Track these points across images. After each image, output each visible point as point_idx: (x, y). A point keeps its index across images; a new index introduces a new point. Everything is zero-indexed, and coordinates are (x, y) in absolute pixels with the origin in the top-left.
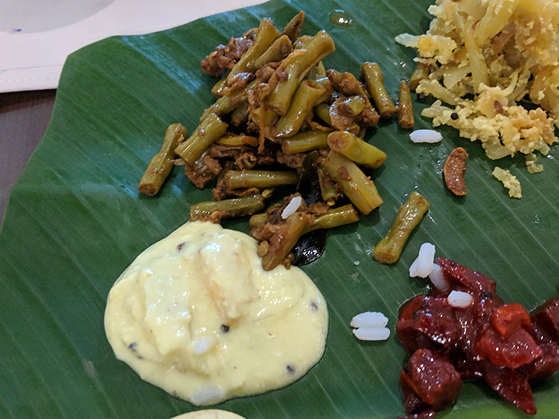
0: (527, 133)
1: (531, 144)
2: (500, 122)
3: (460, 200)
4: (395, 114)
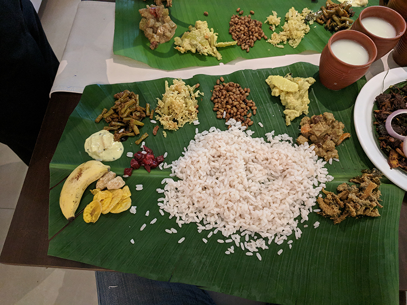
2: (166, 123)
3: (155, 136)
4: (149, 116)
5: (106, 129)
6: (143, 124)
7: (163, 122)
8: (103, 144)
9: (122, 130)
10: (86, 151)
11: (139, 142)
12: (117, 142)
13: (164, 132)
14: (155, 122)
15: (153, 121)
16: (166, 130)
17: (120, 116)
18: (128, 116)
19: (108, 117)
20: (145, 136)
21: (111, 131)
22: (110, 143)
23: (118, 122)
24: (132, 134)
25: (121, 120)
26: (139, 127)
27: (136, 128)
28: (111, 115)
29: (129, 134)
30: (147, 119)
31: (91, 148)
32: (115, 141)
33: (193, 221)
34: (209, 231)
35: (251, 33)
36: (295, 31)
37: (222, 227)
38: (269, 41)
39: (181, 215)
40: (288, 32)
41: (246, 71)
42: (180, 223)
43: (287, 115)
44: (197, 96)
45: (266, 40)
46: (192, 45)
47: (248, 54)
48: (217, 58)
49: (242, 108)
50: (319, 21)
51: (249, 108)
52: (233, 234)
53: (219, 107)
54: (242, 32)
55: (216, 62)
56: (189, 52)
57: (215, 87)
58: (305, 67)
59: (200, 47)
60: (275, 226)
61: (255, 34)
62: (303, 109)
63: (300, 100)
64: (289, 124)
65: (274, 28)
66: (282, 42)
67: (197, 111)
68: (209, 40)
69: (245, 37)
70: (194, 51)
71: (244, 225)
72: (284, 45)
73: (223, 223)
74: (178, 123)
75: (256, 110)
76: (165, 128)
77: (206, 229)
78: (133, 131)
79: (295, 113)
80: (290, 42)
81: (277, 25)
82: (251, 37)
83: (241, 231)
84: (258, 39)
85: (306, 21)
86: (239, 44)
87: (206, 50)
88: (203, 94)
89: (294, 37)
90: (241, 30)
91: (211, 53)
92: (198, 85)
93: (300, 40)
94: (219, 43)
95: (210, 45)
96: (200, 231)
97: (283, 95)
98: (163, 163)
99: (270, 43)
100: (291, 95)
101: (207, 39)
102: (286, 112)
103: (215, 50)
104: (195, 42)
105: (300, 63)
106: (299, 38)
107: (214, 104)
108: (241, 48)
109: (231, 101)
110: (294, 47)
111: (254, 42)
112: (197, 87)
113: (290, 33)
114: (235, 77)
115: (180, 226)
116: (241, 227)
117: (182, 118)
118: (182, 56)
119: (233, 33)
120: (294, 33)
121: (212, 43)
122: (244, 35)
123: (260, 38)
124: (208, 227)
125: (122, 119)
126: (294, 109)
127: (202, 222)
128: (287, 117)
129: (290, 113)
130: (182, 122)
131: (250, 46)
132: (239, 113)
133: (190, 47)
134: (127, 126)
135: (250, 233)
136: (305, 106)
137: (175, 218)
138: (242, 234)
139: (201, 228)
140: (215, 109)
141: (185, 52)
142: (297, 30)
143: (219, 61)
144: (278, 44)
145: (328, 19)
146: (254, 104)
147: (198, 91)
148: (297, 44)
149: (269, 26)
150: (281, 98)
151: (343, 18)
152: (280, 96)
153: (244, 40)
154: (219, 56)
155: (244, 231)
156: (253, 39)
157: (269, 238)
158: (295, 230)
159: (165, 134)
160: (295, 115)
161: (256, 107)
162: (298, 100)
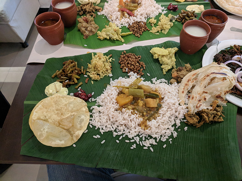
0: (95, 77)
1: (95, 79)
2: (93, 76)
3: (87, 83)
4: (83, 73)
5: (58, 81)
6: (80, 77)
7: (91, 76)
8: (56, 89)
9: (67, 81)
10: (46, 94)
11: (77, 87)
12: (64, 88)
13: (92, 81)
14: (86, 76)
15: (85, 76)
16: (93, 80)
17: (66, 73)
18: (70, 73)
19: (59, 74)
20: (81, 84)
21: (60, 82)
22: (60, 88)
23: (65, 77)
24: (73, 83)
25: (66, 76)
26: (77, 79)
27: (75, 80)
28: (61, 73)
29: (71, 83)
30: (82, 75)
31: (49, 91)
32: (63, 87)
33: (110, 130)
34: (120, 136)
35: (140, 28)
36: (165, 25)
37: (127, 133)
38: (151, 31)
39: (102, 127)
40: (161, 26)
41: (138, 47)
42: (102, 131)
43: (163, 68)
44: (111, 61)
45: (149, 31)
46: (107, 35)
47: (139, 38)
48: (121, 41)
49: (137, 66)
50: (178, 20)
51: (141, 66)
52: (135, 136)
53: (124, 66)
54: (135, 27)
55: (121, 43)
56: (106, 39)
57: (121, 56)
58: (172, 43)
59: (111, 35)
60: (160, 130)
61: (143, 28)
62: (172, 64)
63: (170, 60)
64: (165, 73)
65: (153, 25)
66: (158, 32)
67: (111, 69)
68: (117, 32)
69: (137, 30)
70: (108, 38)
71: (141, 130)
72: (159, 33)
73: (128, 131)
74: (100, 76)
75: (145, 67)
76: (92, 79)
77: (118, 134)
78: (73, 81)
79: (168, 67)
80: (163, 31)
81: (154, 23)
82: (140, 29)
83: (140, 134)
84: (144, 31)
85: (171, 21)
86: (134, 33)
87: (115, 37)
88: (114, 60)
89: (165, 29)
90: (134, 26)
91: (118, 39)
92: (111, 55)
93: (168, 30)
94: (122, 33)
95: (117, 34)
96: (114, 136)
97: (160, 57)
98: (91, 98)
99: (151, 32)
100: (165, 57)
101: (115, 31)
102: (162, 66)
103: (120, 37)
104: (109, 33)
105: (169, 41)
106: (168, 29)
107: (121, 65)
108: (135, 36)
109: (130, 62)
110: (165, 34)
111: (143, 32)
112: (111, 56)
113: (162, 26)
114: (132, 50)
115: (102, 133)
116: (139, 132)
117: (102, 73)
118: (102, 42)
119: (130, 28)
120: (165, 26)
121: (118, 34)
122: (136, 29)
123: (145, 30)
124: (120, 133)
125: (67, 74)
126: (167, 65)
127: (115, 131)
128: (164, 70)
129: (165, 67)
130: (102, 76)
131: (140, 35)
132: (135, 69)
133: (106, 36)
134: (70, 79)
135: (145, 136)
136: (173, 63)
137: (99, 129)
138: (141, 137)
139: (115, 134)
140: (121, 67)
141: (103, 40)
142: (166, 24)
143: (123, 43)
144: (156, 33)
145: (183, 19)
146: (144, 64)
147: (111, 58)
148: (167, 32)
149: (150, 24)
150: (159, 60)
151: (191, 18)
152: (158, 58)
153: (136, 31)
154: (123, 40)
155: (141, 134)
156: (141, 31)
157: (157, 138)
158: (173, 132)
159: (92, 82)
160: (168, 68)
161: (145, 66)
162: (169, 59)
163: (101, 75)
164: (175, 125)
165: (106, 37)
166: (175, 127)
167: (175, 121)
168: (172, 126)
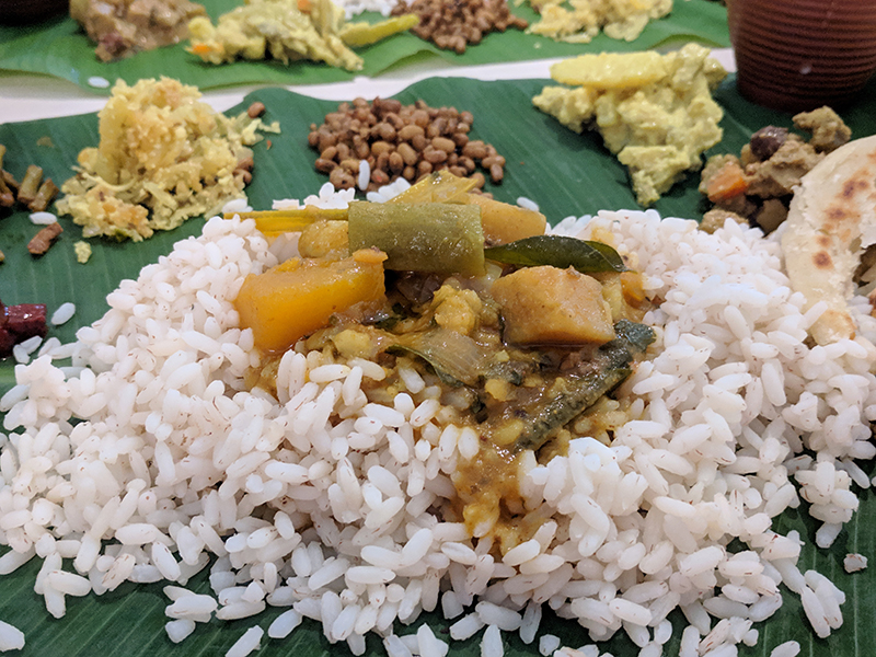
0: (112, 215)
1: (112, 227)
2: (97, 206)
3: (36, 259)
13: (79, 244)
14: (51, 219)
15: (42, 217)
16: (93, 239)
33: (144, 575)
34: (235, 627)
35: (467, 11)
37: (318, 595)
39: (69, 547)
42: (54, 587)
44: (249, 137)
45: (525, 28)
46: (251, 31)
47: (459, 56)
48: (343, 67)
49: (439, 149)
52: (400, 628)
53: (342, 155)
55: (339, 74)
56: (241, 57)
57: (330, 116)
60: (663, 552)
62: (699, 140)
64: (654, 196)
67: (244, 173)
68: (316, 14)
70: (257, 47)
71: (464, 554)
73: (330, 570)
74: (151, 211)
75: (502, 166)
77: (224, 614)
79: (672, 156)
80: (611, 28)
82: (470, 18)
83: (451, 606)
84: (495, 28)
86: (426, 33)
88: (275, 127)
89: (623, 13)
91: (321, 52)
92: (260, 106)
93: (645, 19)
95: (318, 30)
96: (178, 631)
97: (604, 102)
98: (36, 340)
99: (539, 34)
101: (305, 13)
102: (629, 153)
103: (336, 42)
106: (640, 14)
108: (436, 46)
109: (389, 130)
110: (628, 39)
111: (484, 33)
112: (255, 114)
115: (57, 607)
116: (446, 585)
117: (172, 192)
121: (326, 26)
123: (501, 25)
124: (236, 603)
126: (663, 142)
127: (199, 582)
128: (639, 176)
129: (651, 158)
133: (243, 37)
135: (510, 620)
137: (34, 564)
138: (461, 630)
139: (187, 609)
140: (321, 161)
141: (225, 63)
143: (351, 71)
144: (568, 35)
146: (493, 152)
147: (257, 123)
148: (638, 29)
150: (601, 121)
154: (352, 59)
155: (469, 610)
156: (475, 24)
157: (640, 638)
158: (797, 580)
159: (83, 250)
160: (673, 161)
161: (500, 159)
162: (671, 111)
163: (157, 207)
164: (800, 518)
165: (241, 41)
166: (810, 537)
167: (798, 486)
168: (780, 525)
